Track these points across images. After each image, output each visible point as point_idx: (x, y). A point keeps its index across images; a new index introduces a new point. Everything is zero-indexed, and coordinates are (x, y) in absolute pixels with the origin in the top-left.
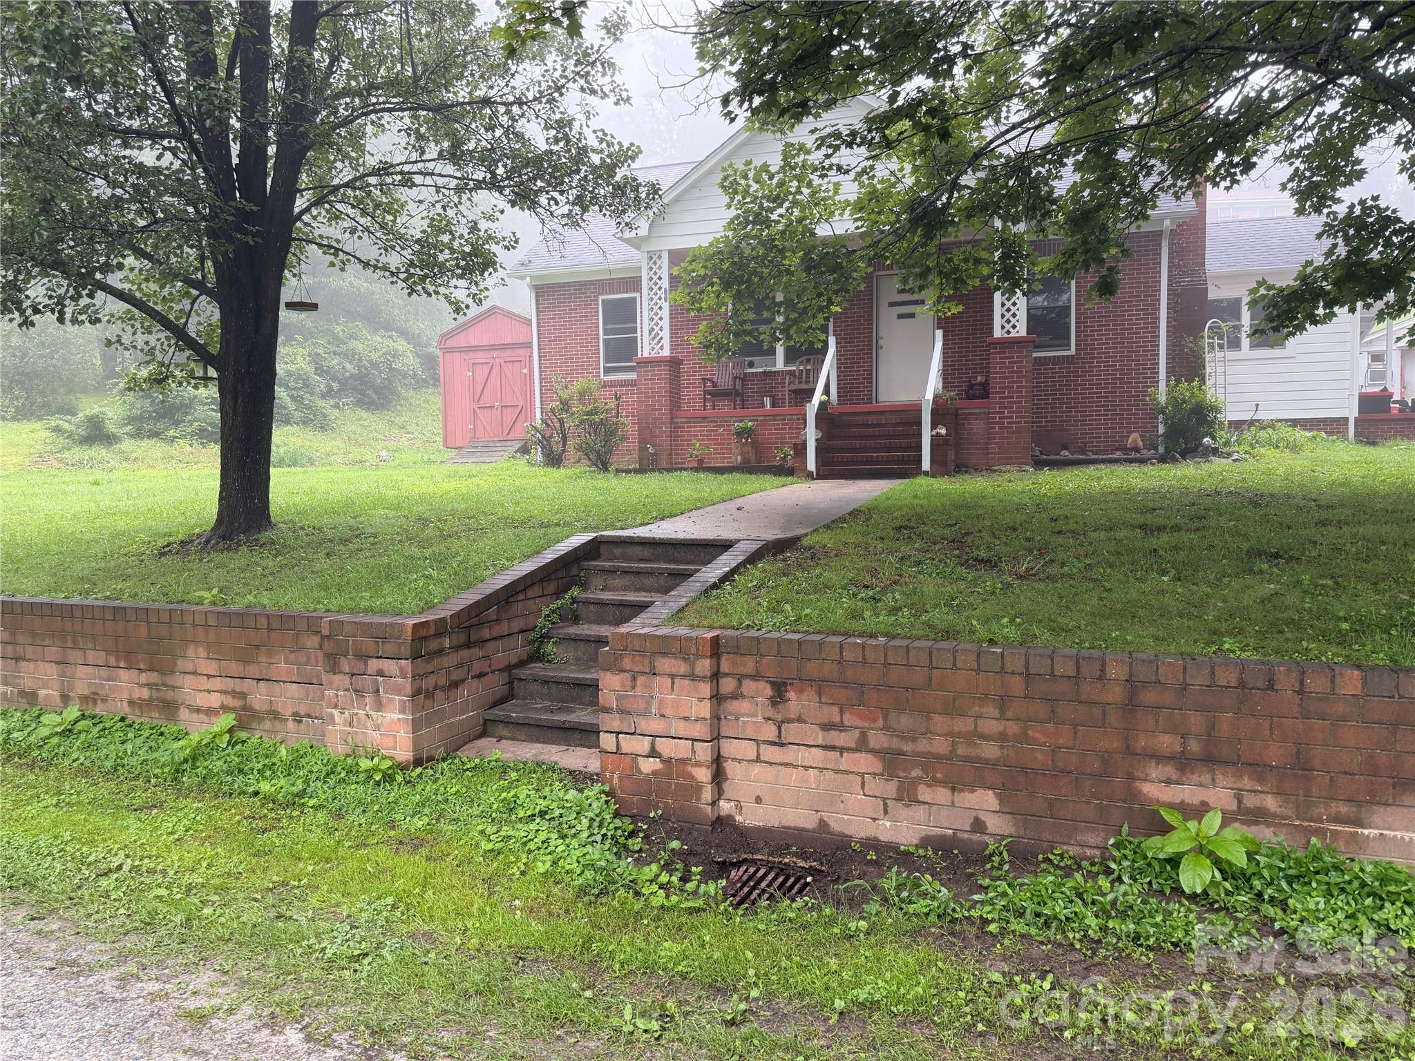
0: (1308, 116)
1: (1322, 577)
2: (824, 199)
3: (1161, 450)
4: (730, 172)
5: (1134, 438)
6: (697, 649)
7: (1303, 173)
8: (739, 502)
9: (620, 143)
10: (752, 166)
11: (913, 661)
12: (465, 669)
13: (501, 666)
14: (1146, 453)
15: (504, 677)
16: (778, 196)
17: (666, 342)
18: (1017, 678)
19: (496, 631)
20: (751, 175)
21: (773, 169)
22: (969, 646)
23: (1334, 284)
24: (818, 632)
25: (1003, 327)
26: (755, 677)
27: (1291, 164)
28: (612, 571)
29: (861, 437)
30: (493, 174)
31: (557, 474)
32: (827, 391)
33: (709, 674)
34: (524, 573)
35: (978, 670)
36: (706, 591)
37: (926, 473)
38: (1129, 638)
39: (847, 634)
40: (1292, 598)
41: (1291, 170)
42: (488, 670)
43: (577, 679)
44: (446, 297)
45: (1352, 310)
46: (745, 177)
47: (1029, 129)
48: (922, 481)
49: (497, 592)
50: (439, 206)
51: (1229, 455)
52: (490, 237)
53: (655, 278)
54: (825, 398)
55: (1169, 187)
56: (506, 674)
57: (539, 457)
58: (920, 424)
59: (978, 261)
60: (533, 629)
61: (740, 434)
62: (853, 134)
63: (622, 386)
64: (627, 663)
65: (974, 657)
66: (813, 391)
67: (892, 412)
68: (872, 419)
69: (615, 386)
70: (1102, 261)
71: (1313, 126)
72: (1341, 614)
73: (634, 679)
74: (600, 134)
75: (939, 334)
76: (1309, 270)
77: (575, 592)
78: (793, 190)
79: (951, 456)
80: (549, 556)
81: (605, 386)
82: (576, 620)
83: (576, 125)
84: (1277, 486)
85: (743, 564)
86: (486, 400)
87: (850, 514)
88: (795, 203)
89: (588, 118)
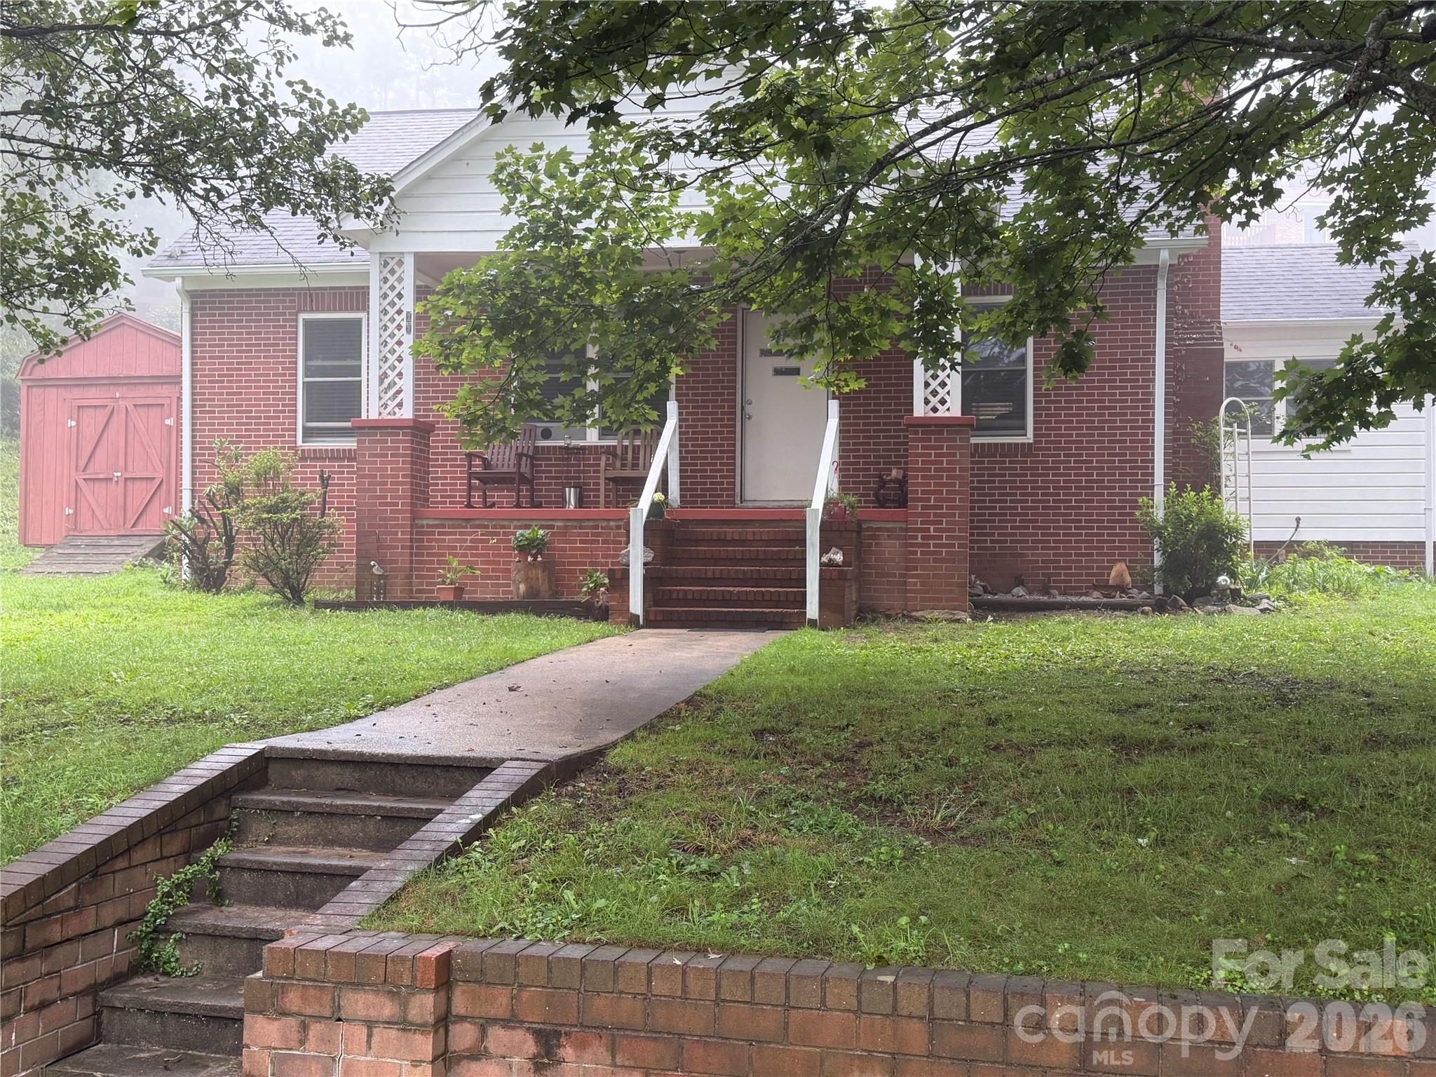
0: (1353, 125)
1: (1363, 846)
2: (656, 209)
3: (1158, 589)
4: (509, 159)
5: (1119, 572)
6: (414, 978)
7: (1348, 205)
8: (515, 674)
9: (332, 103)
10: (544, 153)
11: (760, 995)
12: (14, 997)
13: (81, 986)
14: (1138, 596)
15: (87, 1003)
16: (583, 202)
17: (408, 397)
18: (915, 1025)
19: (75, 926)
20: (542, 165)
21: (577, 160)
22: (846, 969)
23: (1391, 372)
24: (615, 943)
25: (927, 402)
26: (510, 1021)
27: (1332, 191)
28: (286, 812)
29: (716, 561)
30: (116, 144)
31: (214, 605)
32: (663, 486)
33: (431, 1019)
34: (130, 821)
35: (858, 1012)
36: (439, 861)
37: (813, 623)
38: (1083, 956)
39: (661, 947)
40: (1319, 884)
41: (1331, 200)
42: (56, 995)
43: (213, 1008)
44: (28, 325)
45: (1419, 406)
46: (534, 168)
47: (956, 131)
48: (806, 638)
49: (77, 860)
50: (22, 182)
51: (1255, 601)
52: (108, 234)
53: (392, 295)
54: (659, 496)
55: (1161, 217)
56: (89, 999)
57: (186, 574)
58: (802, 542)
59: (885, 314)
60: (139, 919)
61: (524, 549)
62: (689, 135)
63: (332, 459)
64: (293, 1000)
65: (851, 990)
66: (641, 481)
67: (764, 522)
68: (731, 532)
69: (322, 459)
70: (1064, 323)
71: (1361, 139)
72: (1386, 914)
73: (304, 1027)
74: (299, 88)
75: (834, 406)
76: (1357, 348)
77: (219, 849)
78: (607, 193)
79: (851, 594)
80: (176, 788)
81: (303, 459)
82: (219, 898)
83: (260, 71)
84: (1318, 665)
85: (505, 806)
86: (99, 466)
87: (688, 702)
88: (610, 213)
89: (280, 63)
